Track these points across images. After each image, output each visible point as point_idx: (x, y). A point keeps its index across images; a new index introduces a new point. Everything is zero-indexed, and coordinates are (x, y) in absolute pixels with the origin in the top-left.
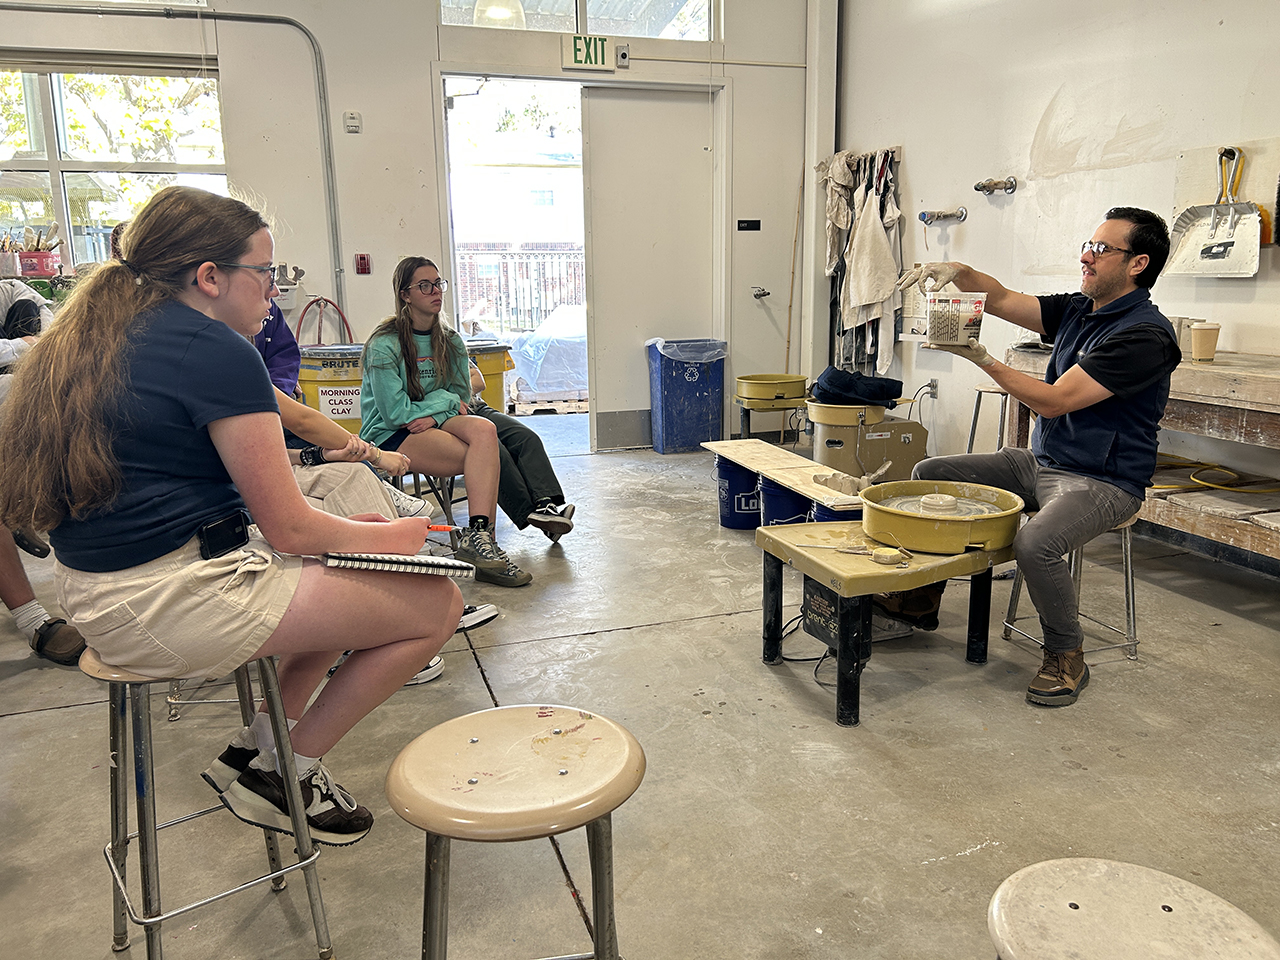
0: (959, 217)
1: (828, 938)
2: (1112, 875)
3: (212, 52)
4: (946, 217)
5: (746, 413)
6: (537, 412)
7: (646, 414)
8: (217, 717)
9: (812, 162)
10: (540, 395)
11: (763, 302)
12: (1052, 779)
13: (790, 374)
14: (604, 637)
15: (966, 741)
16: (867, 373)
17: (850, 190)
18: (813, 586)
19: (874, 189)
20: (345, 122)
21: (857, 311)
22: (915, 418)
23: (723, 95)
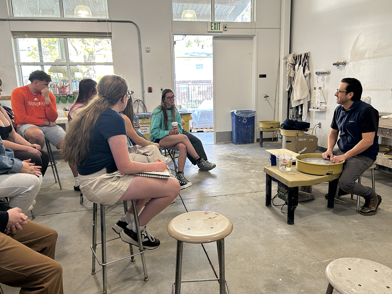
0: (328, 73)
1: (283, 282)
2: (361, 262)
3: (110, 31)
4: (324, 73)
5: (261, 132)
6: (198, 132)
7: (231, 132)
8: (113, 216)
9: (282, 57)
10: (199, 127)
11: (267, 99)
12: (352, 242)
13: (275, 120)
14: (219, 197)
15: (326, 230)
16: (299, 120)
17: (294, 65)
18: (281, 185)
19: (301, 65)
20: (145, 49)
21: (296, 101)
22: (314, 134)
23: (255, 38)
